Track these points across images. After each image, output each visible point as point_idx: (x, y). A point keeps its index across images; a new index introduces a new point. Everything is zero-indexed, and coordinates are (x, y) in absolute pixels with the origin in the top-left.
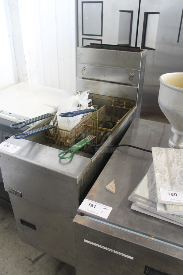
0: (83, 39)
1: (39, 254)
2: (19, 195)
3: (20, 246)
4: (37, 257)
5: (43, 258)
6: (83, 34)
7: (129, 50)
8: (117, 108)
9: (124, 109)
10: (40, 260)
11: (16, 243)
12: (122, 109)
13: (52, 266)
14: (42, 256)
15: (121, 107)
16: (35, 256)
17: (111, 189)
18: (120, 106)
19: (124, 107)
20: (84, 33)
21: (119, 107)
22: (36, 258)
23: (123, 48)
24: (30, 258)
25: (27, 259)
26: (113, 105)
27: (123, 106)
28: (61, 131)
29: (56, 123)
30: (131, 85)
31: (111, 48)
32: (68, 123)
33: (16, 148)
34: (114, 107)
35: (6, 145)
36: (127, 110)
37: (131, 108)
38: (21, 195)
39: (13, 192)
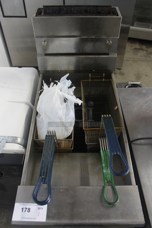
15: (100, 80)
21: (98, 80)
26: (90, 80)
30: (108, 54)
32: (66, 130)
33: (41, 208)
34: (92, 82)
35: (23, 208)
36: (107, 82)
37: (111, 80)
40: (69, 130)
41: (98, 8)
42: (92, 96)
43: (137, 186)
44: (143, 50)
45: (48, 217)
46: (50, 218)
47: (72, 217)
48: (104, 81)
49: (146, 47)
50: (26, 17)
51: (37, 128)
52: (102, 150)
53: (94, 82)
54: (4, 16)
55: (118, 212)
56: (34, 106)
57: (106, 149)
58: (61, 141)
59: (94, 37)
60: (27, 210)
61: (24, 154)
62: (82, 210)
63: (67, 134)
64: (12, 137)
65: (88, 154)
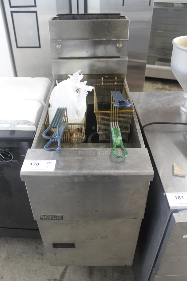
0: (12, 12)
1: (62, 269)
2: (59, 218)
3: (36, 271)
4: (61, 273)
5: (68, 271)
6: (11, 7)
7: (108, 17)
8: (108, 85)
9: (116, 85)
10: (67, 275)
11: (29, 270)
12: (114, 85)
13: (83, 275)
14: (65, 270)
15: (112, 84)
16: (59, 273)
17: (182, 174)
18: (111, 82)
19: (116, 83)
20: (12, 5)
21: (111, 84)
22: (61, 275)
23: (100, 16)
24: (54, 278)
25: (52, 280)
26: (102, 84)
27: (114, 82)
28: (70, 126)
29: (65, 118)
30: (119, 57)
31: (85, 18)
32: (77, 114)
33: (50, 163)
34: (104, 85)
35: (32, 163)
36: (119, 85)
37: (123, 83)
38: (61, 217)
39: (48, 217)
40: (80, 114)
41: (108, 16)
42: (105, 103)
43: (147, 149)
44: (166, 89)
45: (56, 168)
46: (59, 169)
47: (81, 168)
48: (117, 85)
49: (169, 87)
50: (40, 47)
51: (48, 117)
52: (113, 127)
53: (106, 85)
54: (17, 47)
55: (127, 165)
56: (45, 103)
57: (116, 127)
58: (72, 125)
59: (104, 40)
60: (36, 164)
61: (35, 131)
62: (90, 164)
63: (78, 119)
64: (24, 120)
65: (100, 144)
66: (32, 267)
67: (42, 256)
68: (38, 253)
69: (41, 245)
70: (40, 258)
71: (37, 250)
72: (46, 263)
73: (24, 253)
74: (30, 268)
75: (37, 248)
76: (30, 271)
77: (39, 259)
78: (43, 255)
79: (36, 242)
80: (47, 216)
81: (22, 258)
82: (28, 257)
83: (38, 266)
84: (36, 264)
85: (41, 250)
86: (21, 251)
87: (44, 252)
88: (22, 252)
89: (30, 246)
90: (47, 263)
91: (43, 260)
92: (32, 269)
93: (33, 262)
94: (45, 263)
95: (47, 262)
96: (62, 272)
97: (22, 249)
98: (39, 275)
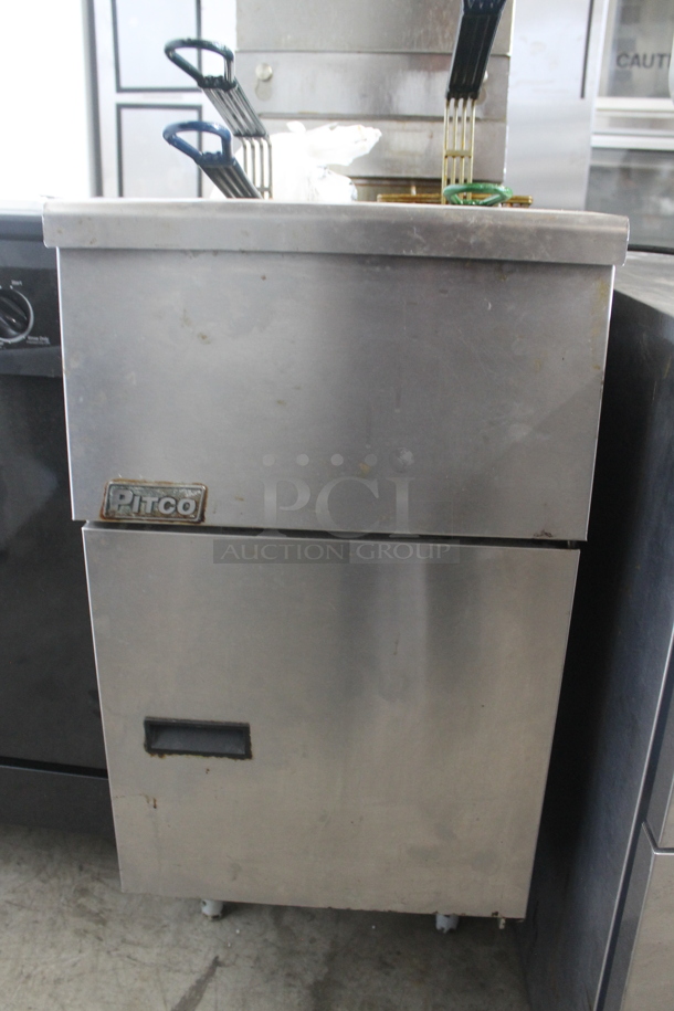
0: (120, 107)
4: (178, 1001)
5: (209, 995)
6: (120, 90)
14: (199, 988)
16: (165, 1002)
20: (124, 84)
38: (197, 504)
39: (137, 500)
66: (45, 963)
67: (101, 926)
68: (82, 912)
69: (101, 881)
70: (86, 931)
71: (82, 900)
72: (114, 953)
73: (21, 906)
74: (36, 967)
75: (84, 892)
76: (30, 983)
77: (83, 933)
78: (103, 922)
79: (81, 868)
80: (134, 495)
81: (7, 925)
82: (36, 922)
83: (74, 965)
84: (63, 956)
85: (101, 901)
86: (10, 897)
87: (110, 910)
88: (8, 902)
89: (54, 882)
90: (119, 955)
91: (100, 939)
92: (42, 972)
93: (53, 945)
94: (109, 952)
95: (116, 949)
96: (184, 998)
97: (14, 892)
98: (68, 1001)
